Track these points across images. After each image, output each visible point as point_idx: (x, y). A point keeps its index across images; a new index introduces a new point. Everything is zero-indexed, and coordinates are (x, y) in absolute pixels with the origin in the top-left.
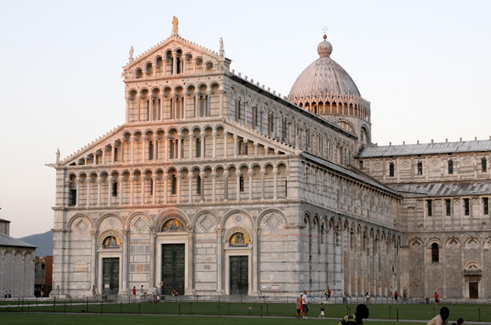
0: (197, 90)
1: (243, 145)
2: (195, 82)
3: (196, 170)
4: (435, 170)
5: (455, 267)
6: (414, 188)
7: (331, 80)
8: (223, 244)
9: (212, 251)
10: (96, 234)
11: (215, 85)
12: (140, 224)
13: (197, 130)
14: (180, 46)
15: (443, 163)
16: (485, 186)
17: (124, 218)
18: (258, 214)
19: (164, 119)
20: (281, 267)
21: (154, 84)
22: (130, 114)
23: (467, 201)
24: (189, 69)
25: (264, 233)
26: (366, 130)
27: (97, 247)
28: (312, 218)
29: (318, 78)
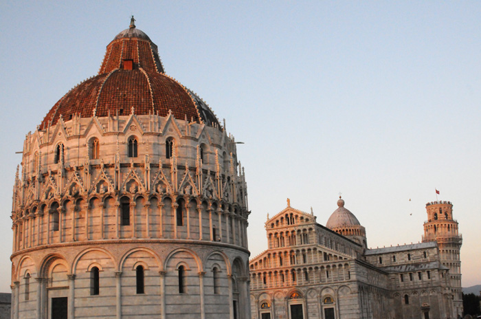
0: (302, 232)
1: (326, 257)
2: (301, 228)
3: (305, 269)
4: (401, 259)
5: (417, 305)
6: (393, 269)
7: (347, 218)
8: (321, 303)
9: (316, 307)
10: (258, 302)
11: (310, 229)
12: (279, 296)
13: (303, 250)
14: (292, 212)
15: (406, 255)
16: (427, 265)
17: (271, 294)
18: (337, 288)
19: (287, 246)
20: (351, 312)
21: (281, 230)
22: (270, 244)
23: (419, 273)
24: (298, 222)
25: (341, 296)
26: (365, 242)
27: (258, 308)
28: (363, 289)
29: (341, 218)
